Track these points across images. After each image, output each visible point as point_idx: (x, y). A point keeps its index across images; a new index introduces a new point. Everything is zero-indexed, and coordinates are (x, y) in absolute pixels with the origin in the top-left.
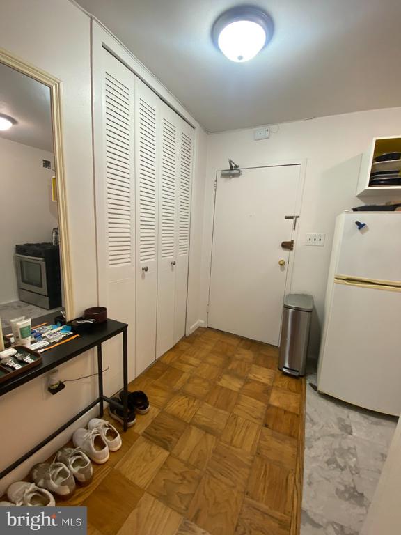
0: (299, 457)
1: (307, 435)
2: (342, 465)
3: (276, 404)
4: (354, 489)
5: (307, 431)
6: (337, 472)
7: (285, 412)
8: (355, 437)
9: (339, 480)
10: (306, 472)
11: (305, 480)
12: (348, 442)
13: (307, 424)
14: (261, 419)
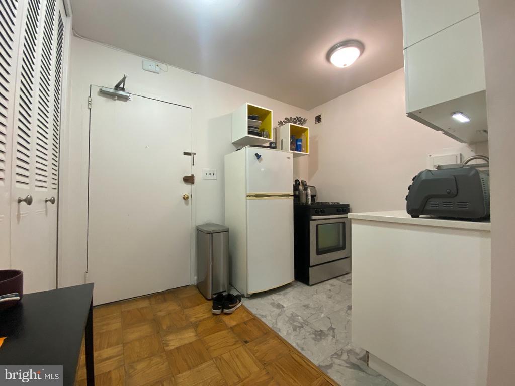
0: (282, 341)
1: (270, 326)
2: (300, 325)
3: (234, 323)
4: (316, 331)
5: (267, 323)
6: (303, 331)
7: (245, 323)
8: (287, 307)
9: (308, 334)
10: (294, 345)
11: (299, 350)
12: (288, 312)
13: (263, 320)
14: (237, 341)
